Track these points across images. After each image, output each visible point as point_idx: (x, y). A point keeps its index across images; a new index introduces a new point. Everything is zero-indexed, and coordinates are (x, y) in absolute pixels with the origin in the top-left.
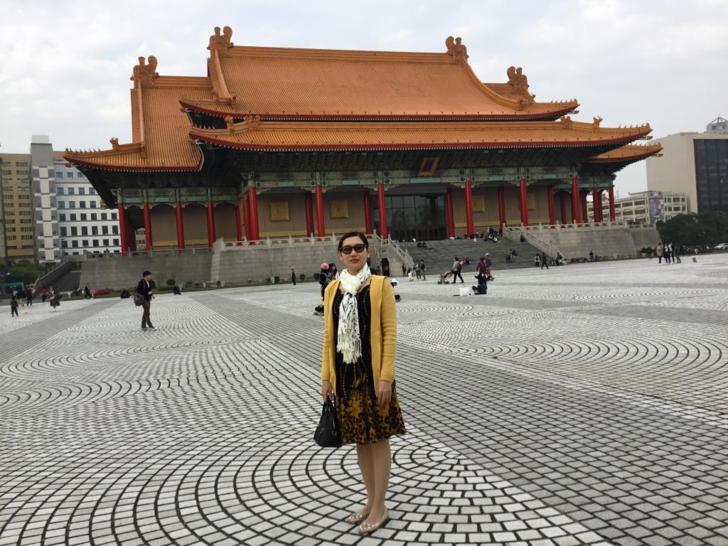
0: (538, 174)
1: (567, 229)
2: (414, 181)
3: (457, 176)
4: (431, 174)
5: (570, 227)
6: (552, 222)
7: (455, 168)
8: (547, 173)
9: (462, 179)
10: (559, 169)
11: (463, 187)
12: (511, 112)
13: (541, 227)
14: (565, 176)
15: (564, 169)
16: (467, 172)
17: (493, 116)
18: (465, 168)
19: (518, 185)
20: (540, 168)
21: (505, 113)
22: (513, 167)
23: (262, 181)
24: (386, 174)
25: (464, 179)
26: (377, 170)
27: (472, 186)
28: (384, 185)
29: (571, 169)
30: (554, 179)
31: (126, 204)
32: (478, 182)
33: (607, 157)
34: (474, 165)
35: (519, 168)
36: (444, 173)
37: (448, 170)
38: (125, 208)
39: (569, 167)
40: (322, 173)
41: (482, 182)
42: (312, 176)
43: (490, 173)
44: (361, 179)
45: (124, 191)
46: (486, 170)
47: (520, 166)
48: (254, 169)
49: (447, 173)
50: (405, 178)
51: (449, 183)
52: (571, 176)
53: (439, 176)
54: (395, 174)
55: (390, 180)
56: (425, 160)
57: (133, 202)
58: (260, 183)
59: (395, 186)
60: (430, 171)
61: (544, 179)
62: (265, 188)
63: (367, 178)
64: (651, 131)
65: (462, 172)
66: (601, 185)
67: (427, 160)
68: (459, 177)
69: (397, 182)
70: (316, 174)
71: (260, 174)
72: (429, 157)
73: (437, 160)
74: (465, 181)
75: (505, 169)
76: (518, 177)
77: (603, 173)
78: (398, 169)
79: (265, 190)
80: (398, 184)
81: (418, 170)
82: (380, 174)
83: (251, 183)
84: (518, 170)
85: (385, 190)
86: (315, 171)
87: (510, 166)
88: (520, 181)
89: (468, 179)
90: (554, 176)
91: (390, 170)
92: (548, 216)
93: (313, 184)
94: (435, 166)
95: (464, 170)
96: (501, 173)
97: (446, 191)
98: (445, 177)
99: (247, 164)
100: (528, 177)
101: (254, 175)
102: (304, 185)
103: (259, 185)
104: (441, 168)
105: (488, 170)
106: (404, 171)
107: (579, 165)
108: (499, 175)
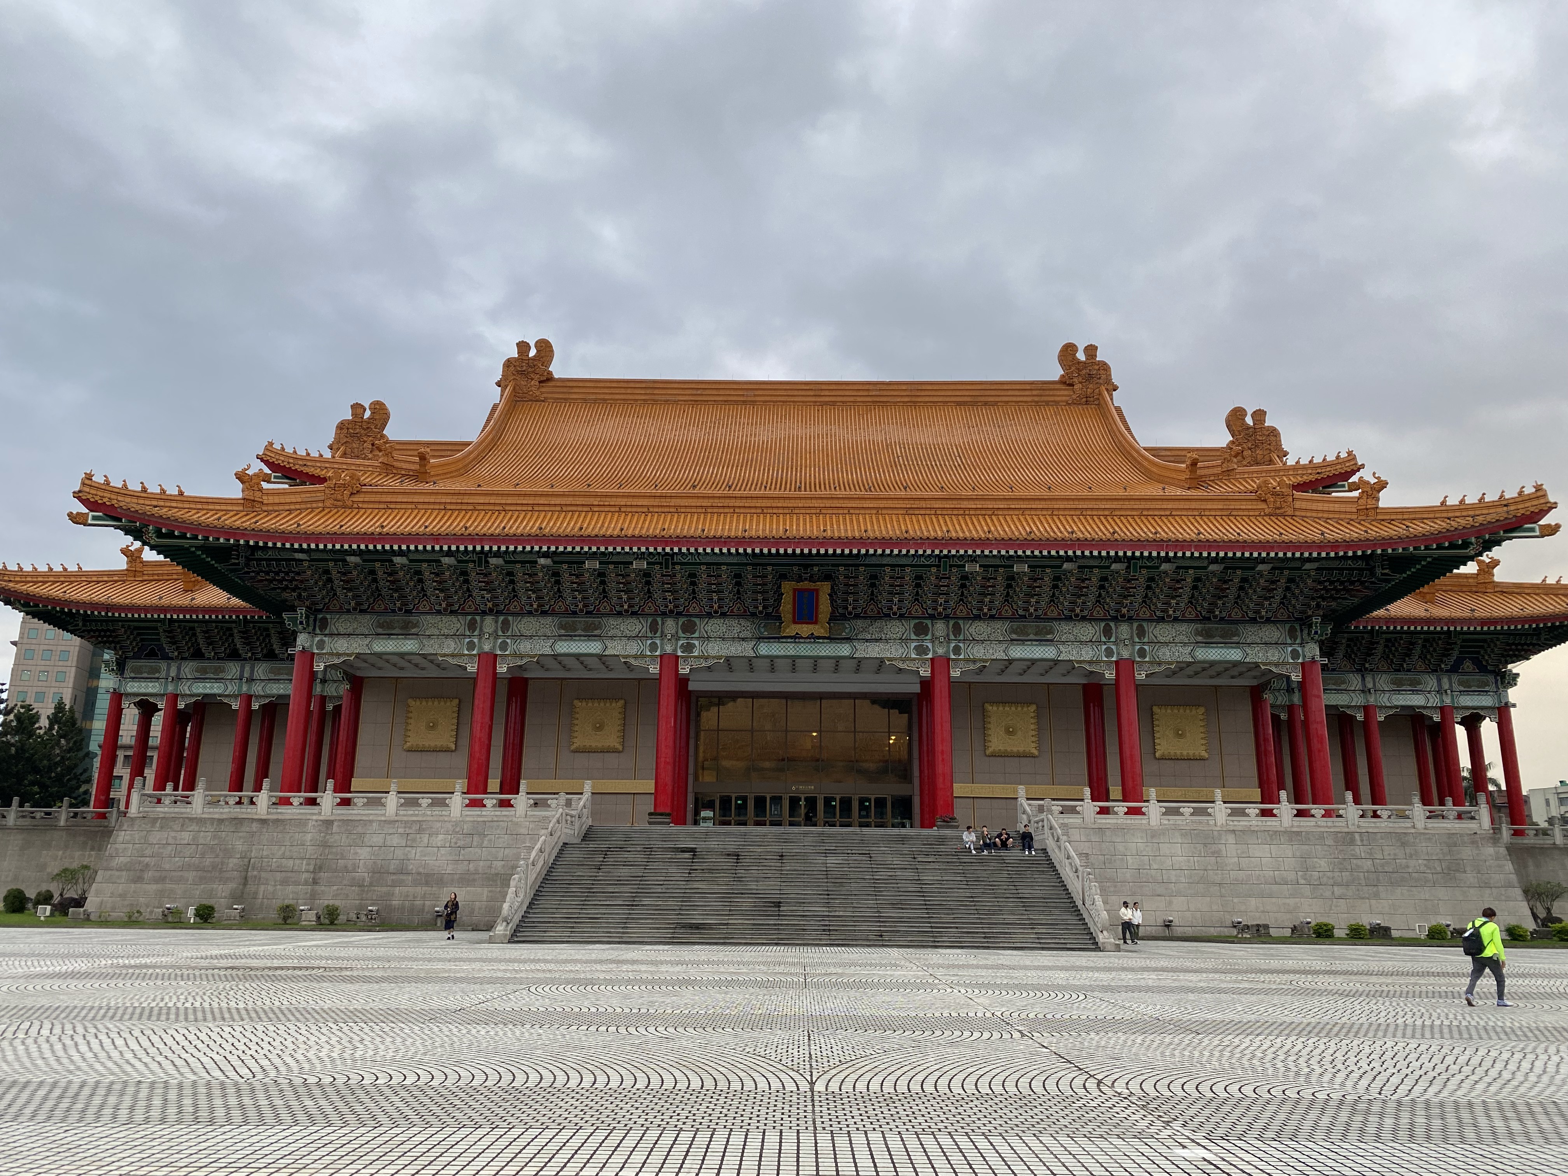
2: (765, 649)
3: (904, 640)
4: (817, 630)
6: (1269, 797)
7: (902, 617)
8: (1207, 644)
9: (921, 650)
10: (1251, 633)
11: (925, 672)
15: (1272, 633)
16: (940, 628)
18: (932, 617)
20: (1184, 627)
22: (1091, 620)
23: (331, 635)
24: (689, 628)
25: (925, 651)
26: (664, 614)
27: (955, 673)
28: (678, 657)
29: (1292, 633)
30: (1235, 664)
31: (128, 695)
32: (974, 661)
33: (1467, 614)
34: (962, 611)
35: (1112, 624)
36: (864, 630)
37: (878, 624)
38: (125, 704)
39: (1288, 626)
40: (501, 618)
41: (985, 661)
42: (472, 626)
43: (1014, 636)
44: (612, 637)
45: (130, 664)
46: (1000, 628)
47: (1115, 619)
48: (314, 604)
49: (874, 630)
50: (743, 639)
51: (882, 661)
52: (1295, 654)
53: (848, 639)
54: (715, 626)
55: (696, 643)
56: (787, 587)
57: (143, 691)
58: (326, 639)
59: (710, 662)
60: (816, 623)
61: (1200, 662)
62: (339, 655)
63: (629, 638)
64: (1551, 508)
65: (921, 630)
66: (1467, 701)
67: (795, 590)
68: (913, 645)
69: (716, 649)
70: (482, 621)
71: (328, 616)
72: (800, 579)
73: (825, 588)
74: (930, 656)
75: (1065, 627)
76: (1109, 652)
77: (1468, 665)
78: (724, 615)
79: (337, 661)
80: (720, 658)
81: (779, 618)
82: (670, 625)
83: (302, 640)
84: (1107, 632)
85: (681, 671)
86: (484, 613)
87: (1084, 619)
88: (1117, 662)
89: (941, 651)
90: (1234, 655)
91: (699, 616)
92: (1256, 781)
93: (471, 646)
94: (825, 607)
95: (929, 622)
96: (1049, 637)
97: (917, 689)
98: (867, 640)
99: (294, 590)
100: (1142, 653)
101: (307, 617)
102: (446, 651)
103: (321, 644)
104: (857, 616)
105: (1007, 624)
106: (742, 622)
107: (1317, 620)
108: (1043, 641)
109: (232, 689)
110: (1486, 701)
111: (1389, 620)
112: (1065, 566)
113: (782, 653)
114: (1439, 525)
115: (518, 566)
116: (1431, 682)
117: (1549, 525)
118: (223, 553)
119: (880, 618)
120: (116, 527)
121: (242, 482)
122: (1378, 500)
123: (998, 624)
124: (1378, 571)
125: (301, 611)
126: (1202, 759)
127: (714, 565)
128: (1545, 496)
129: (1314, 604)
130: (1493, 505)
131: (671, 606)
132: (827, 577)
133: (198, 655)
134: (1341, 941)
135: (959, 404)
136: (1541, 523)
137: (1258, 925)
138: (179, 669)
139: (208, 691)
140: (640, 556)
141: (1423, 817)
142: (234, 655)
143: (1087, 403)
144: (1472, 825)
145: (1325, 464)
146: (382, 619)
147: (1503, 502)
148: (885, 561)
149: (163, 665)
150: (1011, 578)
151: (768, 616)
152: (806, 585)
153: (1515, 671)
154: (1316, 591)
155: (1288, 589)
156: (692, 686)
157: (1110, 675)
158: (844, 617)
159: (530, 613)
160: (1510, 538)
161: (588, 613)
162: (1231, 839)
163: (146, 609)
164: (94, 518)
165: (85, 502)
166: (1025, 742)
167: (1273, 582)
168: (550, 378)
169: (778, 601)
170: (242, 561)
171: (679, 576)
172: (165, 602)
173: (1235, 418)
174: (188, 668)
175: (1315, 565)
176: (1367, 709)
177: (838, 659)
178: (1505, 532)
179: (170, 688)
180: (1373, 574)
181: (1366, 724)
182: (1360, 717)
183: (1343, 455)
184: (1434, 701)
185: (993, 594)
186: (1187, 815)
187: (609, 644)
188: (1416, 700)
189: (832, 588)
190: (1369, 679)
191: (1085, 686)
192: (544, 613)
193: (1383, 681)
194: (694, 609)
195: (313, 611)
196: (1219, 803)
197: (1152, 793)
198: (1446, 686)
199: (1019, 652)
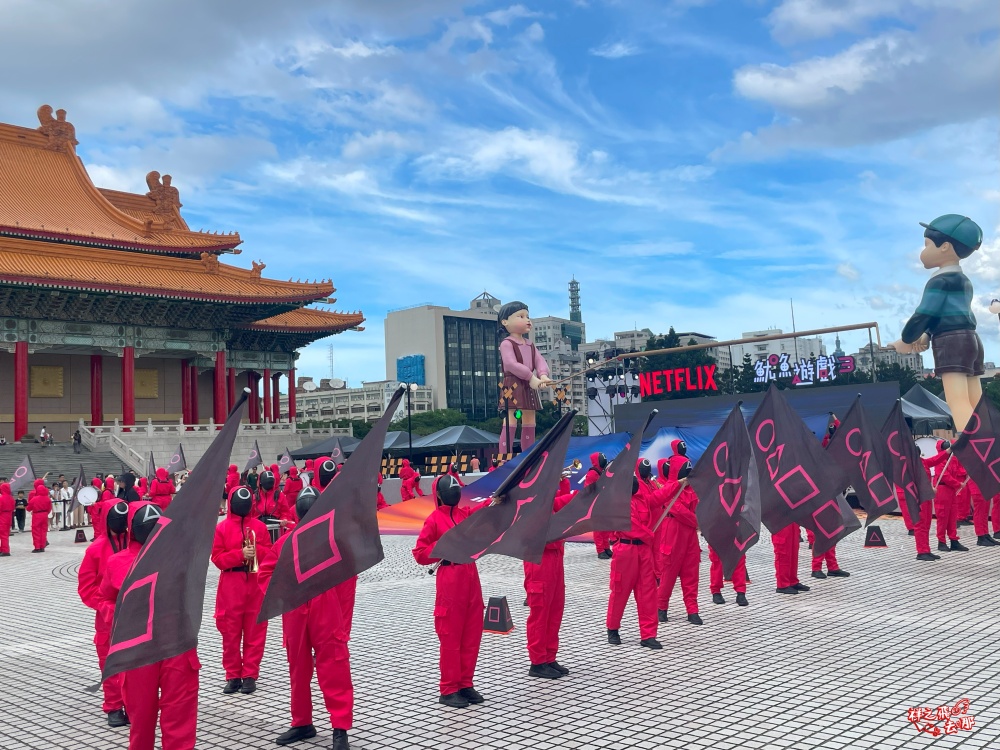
0: (156, 341)
1: (197, 432)
3: (0, 331)
5: (202, 429)
8: (172, 340)
9: (10, 337)
10: (194, 335)
11: (11, 350)
12: (129, 237)
13: (150, 428)
14: (204, 347)
15: (205, 336)
16: (23, 324)
17: (94, 239)
18: (18, 317)
19: (120, 355)
20: (161, 331)
21: (118, 237)
22: (113, 324)
25: (13, 337)
27: (32, 351)
29: (214, 338)
30: (185, 351)
32: (43, 345)
34: (37, 314)
35: (124, 327)
39: (212, 333)
41: (50, 345)
43: (68, 331)
46: (60, 326)
47: (125, 324)
52: (215, 347)
61: (167, 349)
64: (333, 291)
65: (11, 325)
66: (277, 366)
68: (5, 334)
74: (16, 341)
75: (98, 327)
76: (121, 343)
77: (279, 348)
84: (121, 331)
87: (108, 323)
88: (125, 349)
89: (23, 338)
90: (185, 346)
92: (181, 409)
95: (16, 321)
96: (89, 332)
100: (139, 344)
105: (64, 324)
107: (227, 331)
108: (84, 335)
110: (285, 367)
116: (261, 356)
117: (333, 299)
122: (261, 274)
123: (59, 324)
126: (158, 399)
128: (332, 285)
129: (226, 323)
130: (311, 286)
136: (329, 297)
141: (270, 428)
143: (58, 150)
145: (223, 237)
147: (315, 285)
154: (229, 317)
155: (215, 315)
160: (316, 301)
166: (56, 389)
167: (208, 312)
173: (152, 178)
178: (314, 298)
181: (229, 377)
184: (262, 366)
185: (58, 307)
186: (166, 431)
188: (254, 366)
190: (233, 354)
191: (93, 357)
193: (239, 355)
198: (268, 358)
199: (70, 341)
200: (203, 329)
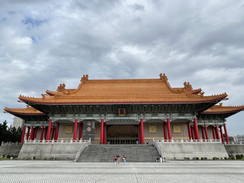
0: (175, 117)
2: (116, 118)
3: (137, 117)
6: (190, 139)
7: (136, 113)
8: (180, 116)
9: (139, 118)
10: (186, 115)
11: (139, 121)
14: (190, 118)
16: (142, 115)
18: (140, 113)
20: (176, 114)
23: (54, 117)
24: (105, 115)
26: (102, 113)
27: (144, 121)
28: (104, 120)
29: (192, 114)
30: (184, 119)
31: (26, 126)
32: (147, 119)
33: (218, 111)
34: (145, 112)
35: (166, 114)
36: (131, 115)
37: (133, 114)
38: (26, 127)
39: (191, 113)
40: (78, 114)
41: (148, 119)
42: (74, 115)
43: (152, 116)
44: (94, 117)
45: (27, 122)
46: (150, 114)
47: (167, 113)
48: (52, 113)
49: (132, 115)
50: (113, 117)
51: (133, 119)
52: (193, 117)
53: (128, 117)
54: (109, 115)
55: (106, 117)
56: (119, 109)
57: (28, 125)
58: (54, 118)
59: (108, 120)
60: (123, 114)
61: (179, 119)
62: (55, 120)
63: (97, 117)
64: (227, 96)
66: (219, 124)
67: (120, 110)
68: (138, 117)
69: (109, 118)
70: (76, 115)
71: (54, 114)
72: (121, 108)
73: (125, 109)
74: (140, 119)
75: (159, 114)
76: (166, 118)
77: (219, 118)
78: (110, 113)
79: (55, 121)
80: (110, 119)
81: (118, 114)
82: (103, 115)
83: (51, 118)
84: (166, 115)
85: (104, 122)
86: (76, 114)
87: (162, 113)
89: (142, 118)
90: (184, 118)
91: (107, 114)
92: (188, 136)
93: (74, 118)
94: (125, 112)
95: (140, 114)
96: (157, 116)
97: (139, 124)
98: (131, 117)
99: (49, 111)
100: (171, 118)
101: (51, 115)
102: (71, 119)
103: (53, 119)
104: (130, 113)
105: (151, 114)
106: (113, 114)
107: (195, 112)
108: (156, 116)
109: (41, 125)
110: (222, 124)
111: (207, 112)
112: (159, 105)
113: (119, 119)
114: (212, 99)
115: (81, 107)
116: (214, 121)
117: (227, 98)
118: (39, 106)
119: (133, 113)
120: (24, 102)
121: (42, 96)
122: (203, 95)
124: (204, 105)
125: (50, 114)
126: (180, 133)
127: (108, 106)
128: (226, 94)
129: (195, 110)
130: (219, 96)
131: (103, 112)
132: (125, 108)
133: (36, 120)
134: (200, 160)
135: (146, 82)
136: (226, 98)
137: (188, 158)
138: (34, 122)
139: (38, 125)
140: (98, 105)
141: (212, 141)
142: (41, 120)
143: (164, 82)
144: (219, 142)
145: (197, 90)
146: (62, 115)
147: (220, 95)
148: (133, 105)
149: (31, 122)
150: (151, 107)
151: (117, 113)
152: (122, 109)
153: (226, 119)
154: (195, 108)
155: (191, 108)
156: (106, 124)
157: (166, 121)
158: (128, 113)
159: (82, 113)
160: (222, 100)
161: (91, 113)
162: (184, 145)
163: (29, 114)
164: (21, 101)
165: (20, 99)
166: (155, 131)
167: (189, 107)
168: (88, 80)
169: (118, 111)
170: (42, 107)
171: (104, 108)
172: (32, 113)
173: (185, 84)
174: (35, 122)
175: (195, 104)
176: (205, 125)
177: (127, 120)
178: (221, 99)
179: (32, 125)
180: (203, 106)
181: (205, 127)
182: (204, 126)
183: (199, 89)
184: (214, 124)
185: (149, 109)
186: (177, 142)
187: (94, 118)
188: (212, 124)
189: (126, 109)
190: (205, 121)
191: (163, 123)
192: (85, 113)
193: (207, 121)
194: (106, 113)
195: (52, 114)
196: (182, 140)
197: (172, 138)
198: (216, 121)
199: (153, 118)
200: (189, 113)
